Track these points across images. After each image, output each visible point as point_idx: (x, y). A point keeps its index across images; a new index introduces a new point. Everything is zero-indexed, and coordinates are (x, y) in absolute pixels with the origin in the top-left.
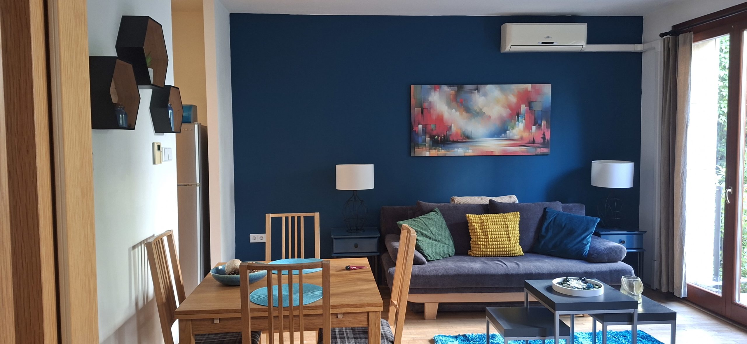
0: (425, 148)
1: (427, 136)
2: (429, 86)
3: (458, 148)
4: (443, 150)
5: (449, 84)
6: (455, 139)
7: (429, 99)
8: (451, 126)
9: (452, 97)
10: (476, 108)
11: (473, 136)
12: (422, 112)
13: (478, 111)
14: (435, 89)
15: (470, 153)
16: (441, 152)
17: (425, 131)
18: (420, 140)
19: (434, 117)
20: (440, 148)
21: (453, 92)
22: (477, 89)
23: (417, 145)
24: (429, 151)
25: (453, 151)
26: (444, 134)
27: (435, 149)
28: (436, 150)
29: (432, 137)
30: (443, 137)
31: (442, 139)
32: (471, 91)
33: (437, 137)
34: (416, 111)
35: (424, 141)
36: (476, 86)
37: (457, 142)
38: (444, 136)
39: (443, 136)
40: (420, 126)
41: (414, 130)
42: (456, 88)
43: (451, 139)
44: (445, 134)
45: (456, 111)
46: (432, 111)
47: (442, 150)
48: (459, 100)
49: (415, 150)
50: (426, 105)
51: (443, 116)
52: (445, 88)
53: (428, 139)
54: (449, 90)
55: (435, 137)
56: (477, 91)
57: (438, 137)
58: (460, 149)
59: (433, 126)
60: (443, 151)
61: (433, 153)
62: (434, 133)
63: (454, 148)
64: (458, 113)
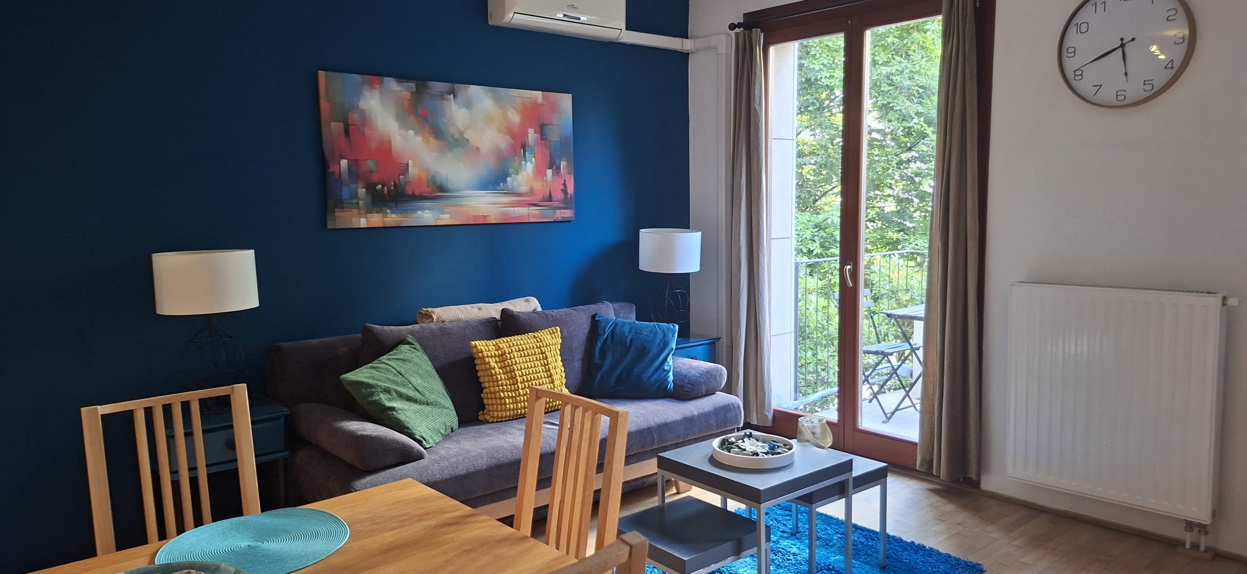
0: (357, 210)
1: (360, 185)
2: (357, 77)
3: (423, 209)
4: (396, 213)
5: (401, 77)
6: (417, 192)
7: (360, 104)
8: (408, 164)
9: (406, 103)
10: (452, 130)
11: (450, 186)
12: (347, 132)
13: (457, 136)
14: (372, 85)
15: (445, 219)
16: (392, 218)
17: (355, 173)
18: (345, 193)
19: (374, 145)
20: (388, 211)
21: (407, 94)
22: (452, 92)
23: (340, 204)
24: (367, 218)
25: (414, 215)
26: (394, 182)
27: (378, 212)
28: (381, 214)
29: (370, 188)
30: (392, 188)
31: (392, 190)
32: (442, 96)
33: (380, 187)
34: (333, 128)
35: (355, 195)
36: (450, 84)
37: (422, 198)
38: (395, 185)
39: (393, 184)
40: (344, 163)
41: (331, 170)
42: (412, 85)
43: (409, 192)
44: (397, 181)
45: (416, 133)
46: (367, 131)
47: (392, 213)
48: (420, 111)
49: (336, 214)
50: (354, 117)
51: (390, 142)
52: (392, 84)
53: (362, 191)
54: (399, 89)
55: (377, 187)
56: (452, 95)
57: (383, 187)
58: (427, 211)
59: (371, 164)
60: (394, 216)
61: (376, 220)
62: (375, 178)
63: (415, 210)
64: (419, 139)
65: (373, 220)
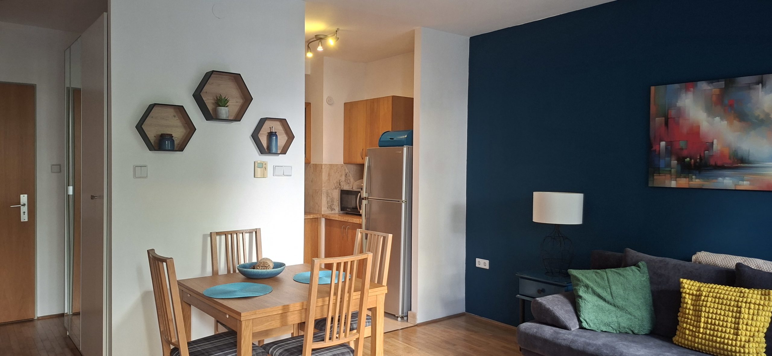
0: (669, 175)
1: (673, 158)
2: (677, 86)
3: (724, 176)
4: (699, 179)
5: (710, 79)
6: (719, 163)
7: (677, 103)
8: (713, 143)
9: (714, 98)
10: (757, 113)
11: (751, 158)
12: (667, 123)
13: (762, 116)
14: (687, 90)
15: (745, 185)
16: (696, 182)
17: (670, 151)
18: (662, 163)
19: (685, 130)
20: (694, 177)
21: (716, 91)
22: (762, 82)
23: (657, 170)
24: (676, 180)
25: (714, 181)
26: (700, 156)
27: (685, 177)
28: (687, 179)
29: (681, 160)
30: (698, 160)
31: (697, 162)
32: (749, 87)
33: (688, 159)
34: (657, 121)
35: (669, 165)
36: (760, 76)
37: (723, 167)
38: (701, 159)
39: (698, 157)
40: (663, 144)
41: (654, 148)
42: (722, 84)
43: (712, 162)
44: (702, 155)
45: (722, 119)
46: (681, 121)
47: (696, 178)
48: (726, 102)
49: (655, 177)
50: (673, 113)
51: (698, 127)
52: (704, 86)
53: (674, 162)
54: (709, 88)
55: (686, 160)
56: (760, 85)
57: (691, 159)
58: (727, 178)
59: (682, 144)
60: (697, 180)
61: (683, 182)
62: (685, 153)
63: (717, 177)
64: (725, 123)
65: (680, 182)
